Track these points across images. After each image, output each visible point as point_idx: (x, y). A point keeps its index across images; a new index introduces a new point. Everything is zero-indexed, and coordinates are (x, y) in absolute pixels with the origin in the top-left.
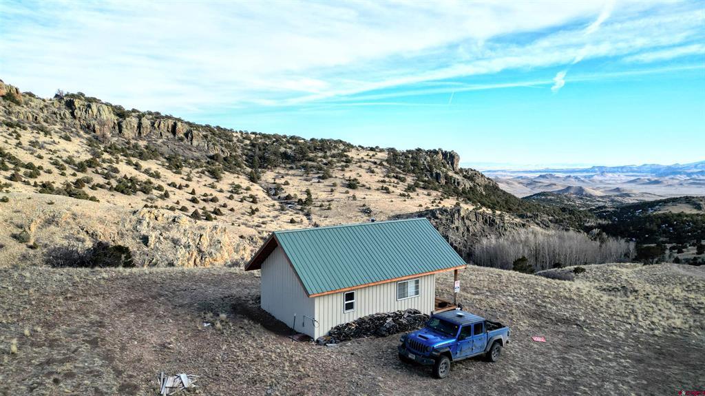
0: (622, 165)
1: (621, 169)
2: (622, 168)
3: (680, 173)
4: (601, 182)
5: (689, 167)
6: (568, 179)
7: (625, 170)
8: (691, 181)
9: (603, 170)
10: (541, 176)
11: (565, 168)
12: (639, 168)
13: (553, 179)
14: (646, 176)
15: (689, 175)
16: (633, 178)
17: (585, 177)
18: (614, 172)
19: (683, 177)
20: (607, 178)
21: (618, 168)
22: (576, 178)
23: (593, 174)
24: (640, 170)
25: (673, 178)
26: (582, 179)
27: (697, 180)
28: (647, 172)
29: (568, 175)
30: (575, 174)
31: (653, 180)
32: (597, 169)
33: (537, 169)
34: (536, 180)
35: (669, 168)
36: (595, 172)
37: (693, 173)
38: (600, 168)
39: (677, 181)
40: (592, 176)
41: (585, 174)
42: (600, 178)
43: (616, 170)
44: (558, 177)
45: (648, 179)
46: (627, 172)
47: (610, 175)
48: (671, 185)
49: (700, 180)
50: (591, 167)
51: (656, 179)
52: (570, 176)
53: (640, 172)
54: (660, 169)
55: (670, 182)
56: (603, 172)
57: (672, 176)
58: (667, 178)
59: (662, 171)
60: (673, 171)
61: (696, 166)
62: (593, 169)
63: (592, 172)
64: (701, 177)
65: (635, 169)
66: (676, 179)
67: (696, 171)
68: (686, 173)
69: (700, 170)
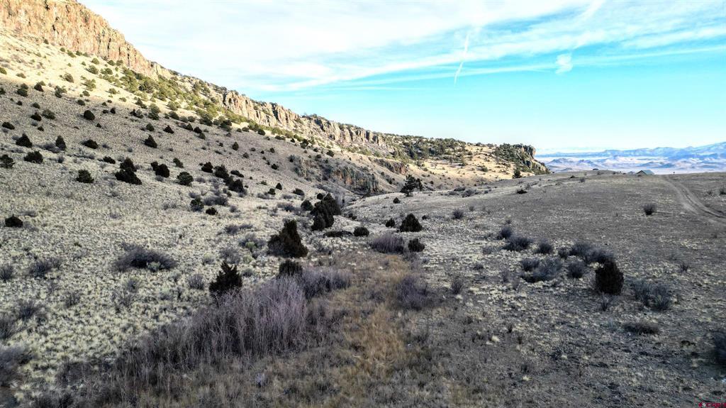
0: (634, 149)
1: (635, 153)
2: (635, 151)
3: (693, 156)
4: (614, 165)
5: (698, 150)
6: (582, 163)
7: (638, 154)
8: (703, 164)
9: (615, 154)
10: (554, 160)
11: (576, 151)
12: (651, 151)
13: (566, 164)
14: (659, 159)
15: (702, 158)
16: (645, 162)
17: (598, 161)
18: (627, 156)
19: (696, 160)
20: (620, 162)
21: (630, 151)
22: (589, 162)
23: (606, 158)
24: (653, 153)
25: (685, 162)
26: (596, 163)
27: (709, 163)
28: (660, 155)
29: (582, 159)
30: (588, 159)
31: (666, 163)
32: (609, 153)
33: (549, 153)
34: (552, 165)
35: (682, 151)
36: (608, 156)
37: (705, 156)
38: (613, 151)
39: (690, 165)
40: (605, 160)
41: (597, 158)
42: (614, 162)
43: (628, 153)
44: (571, 162)
45: (661, 163)
46: (640, 155)
47: (623, 158)
48: (682, 169)
49: (712, 163)
50: (603, 150)
51: (669, 162)
52: (583, 161)
53: (653, 155)
54: (673, 152)
55: (683, 166)
56: (615, 156)
57: (685, 160)
58: (679, 161)
59: (675, 154)
60: (686, 154)
61: (709, 149)
62: (605, 153)
63: (604, 156)
64: (714, 160)
65: (648, 153)
66: (688, 162)
67: (709, 154)
68: (698, 156)
69: (712, 153)
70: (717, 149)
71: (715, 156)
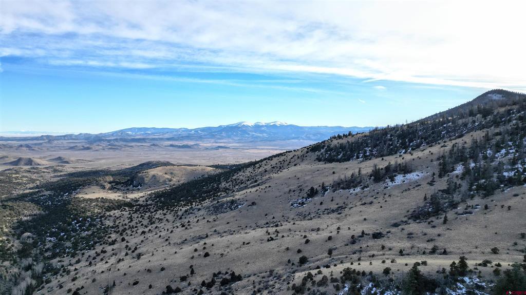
2: (64, 136)
3: (103, 140)
4: (48, 148)
5: (105, 135)
8: (110, 147)
9: (50, 139)
12: (76, 136)
14: (81, 143)
15: (109, 141)
16: (72, 145)
17: (36, 144)
18: (57, 140)
19: (106, 143)
20: (53, 145)
21: (61, 136)
23: (41, 142)
24: (77, 137)
25: (98, 145)
27: (115, 146)
28: (82, 140)
30: (27, 142)
31: (86, 146)
35: (96, 136)
36: (44, 140)
37: (110, 140)
38: (48, 137)
39: (101, 147)
40: (41, 144)
41: (35, 142)
42: (48, 145)
43: (60, 138)
45: (83, 146)
46: (68, 139)
47: (56, 142)
48: (97, 150)
51: (88, 146)
52: (21, 146)
53: (77, 139)
54: (91, 137)
55: (97, 148)
57: (98, 143)
59: (91, 139)
60: (99, 139)
61: (113, 135)
62: (42, 138)
63: (41, 140)
64: (116, 143)
65: (74, 137)
66: (101, 146)
67: (113, 138)
68: (106, 140)
69: (115, 138)
70: (117, 135)
71: (116, 140)
